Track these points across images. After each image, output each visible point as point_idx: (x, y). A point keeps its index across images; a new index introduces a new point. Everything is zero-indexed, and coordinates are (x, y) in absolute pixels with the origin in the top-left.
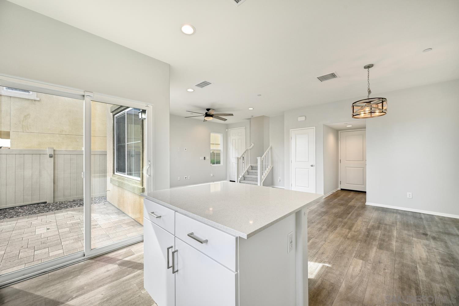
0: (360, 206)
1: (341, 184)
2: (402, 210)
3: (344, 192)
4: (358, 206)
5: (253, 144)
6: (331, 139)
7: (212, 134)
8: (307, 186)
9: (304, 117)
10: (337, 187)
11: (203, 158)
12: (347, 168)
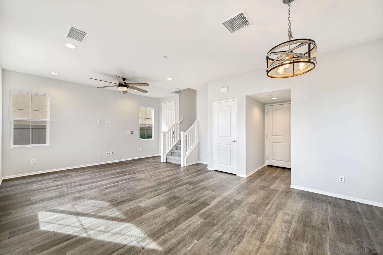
0: (283, 190)
1: (267, 160)
2: (332, 197)
3: (270, 168)
4: (281, 190)
5: (182, 118)
6: (256, 112)
7: (141, 108)
8: (230, 164)
9: (226, 88)
10: (264, 163)
11: (130, 132)
12: (273, 143)
